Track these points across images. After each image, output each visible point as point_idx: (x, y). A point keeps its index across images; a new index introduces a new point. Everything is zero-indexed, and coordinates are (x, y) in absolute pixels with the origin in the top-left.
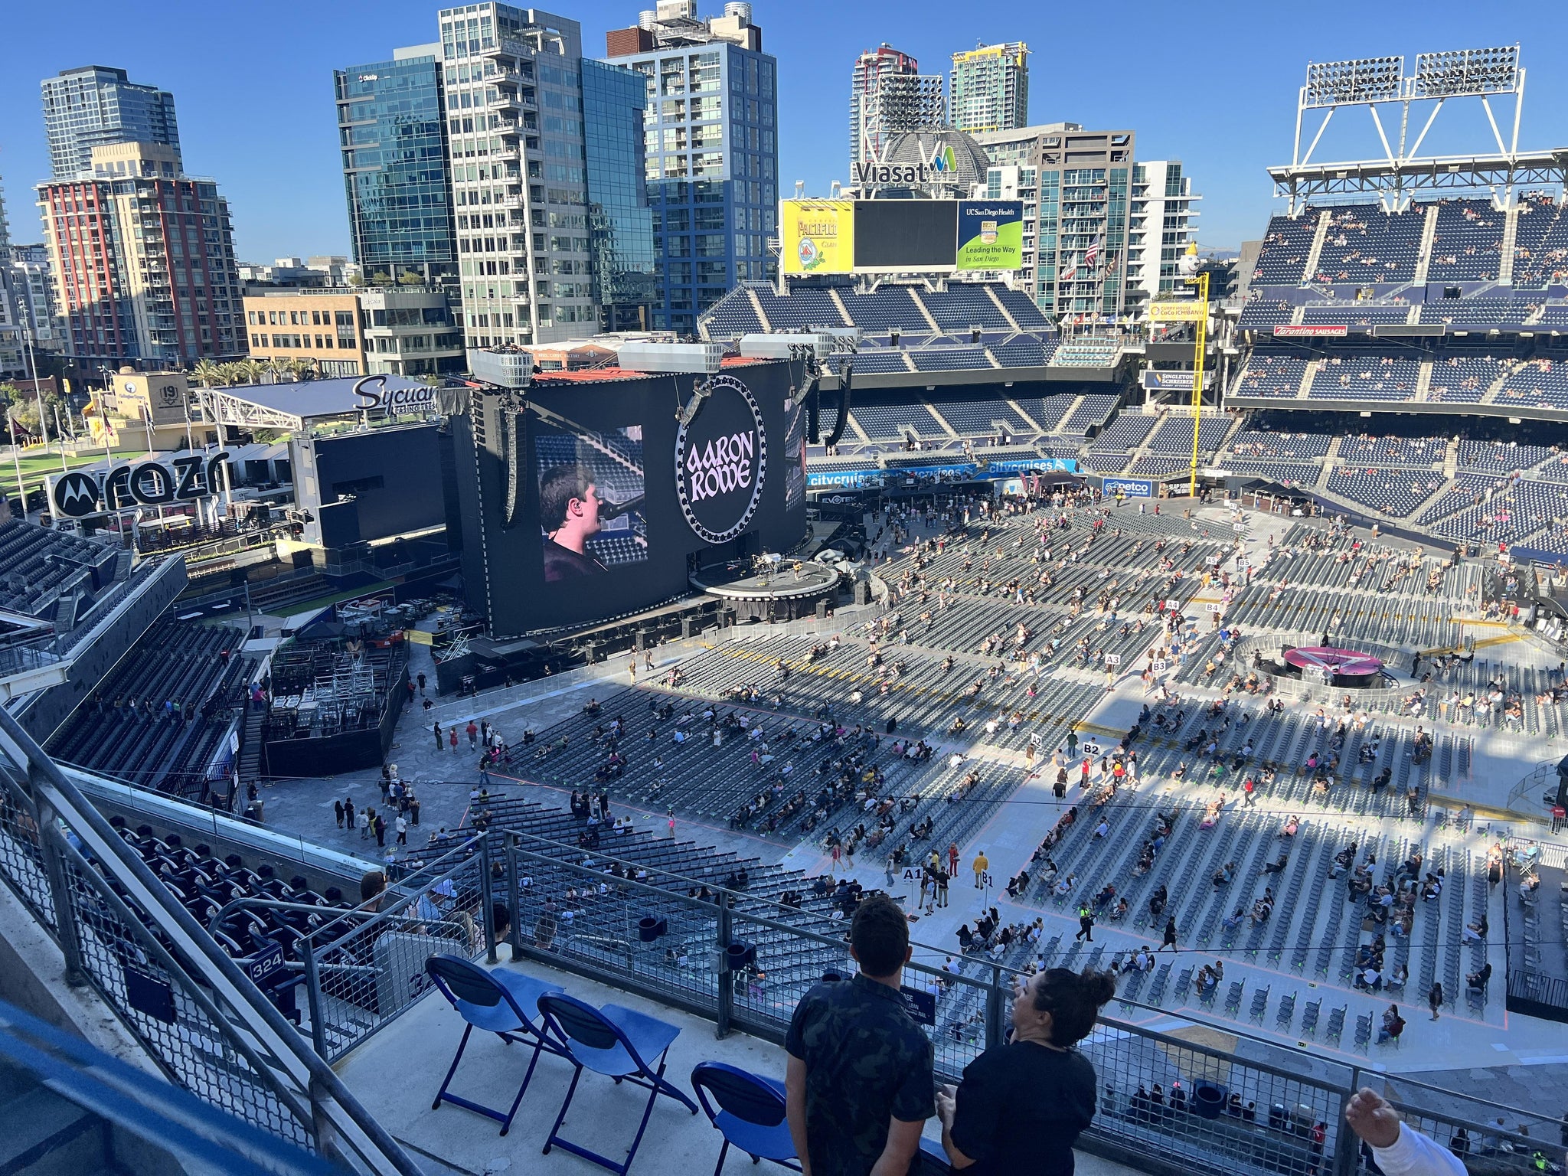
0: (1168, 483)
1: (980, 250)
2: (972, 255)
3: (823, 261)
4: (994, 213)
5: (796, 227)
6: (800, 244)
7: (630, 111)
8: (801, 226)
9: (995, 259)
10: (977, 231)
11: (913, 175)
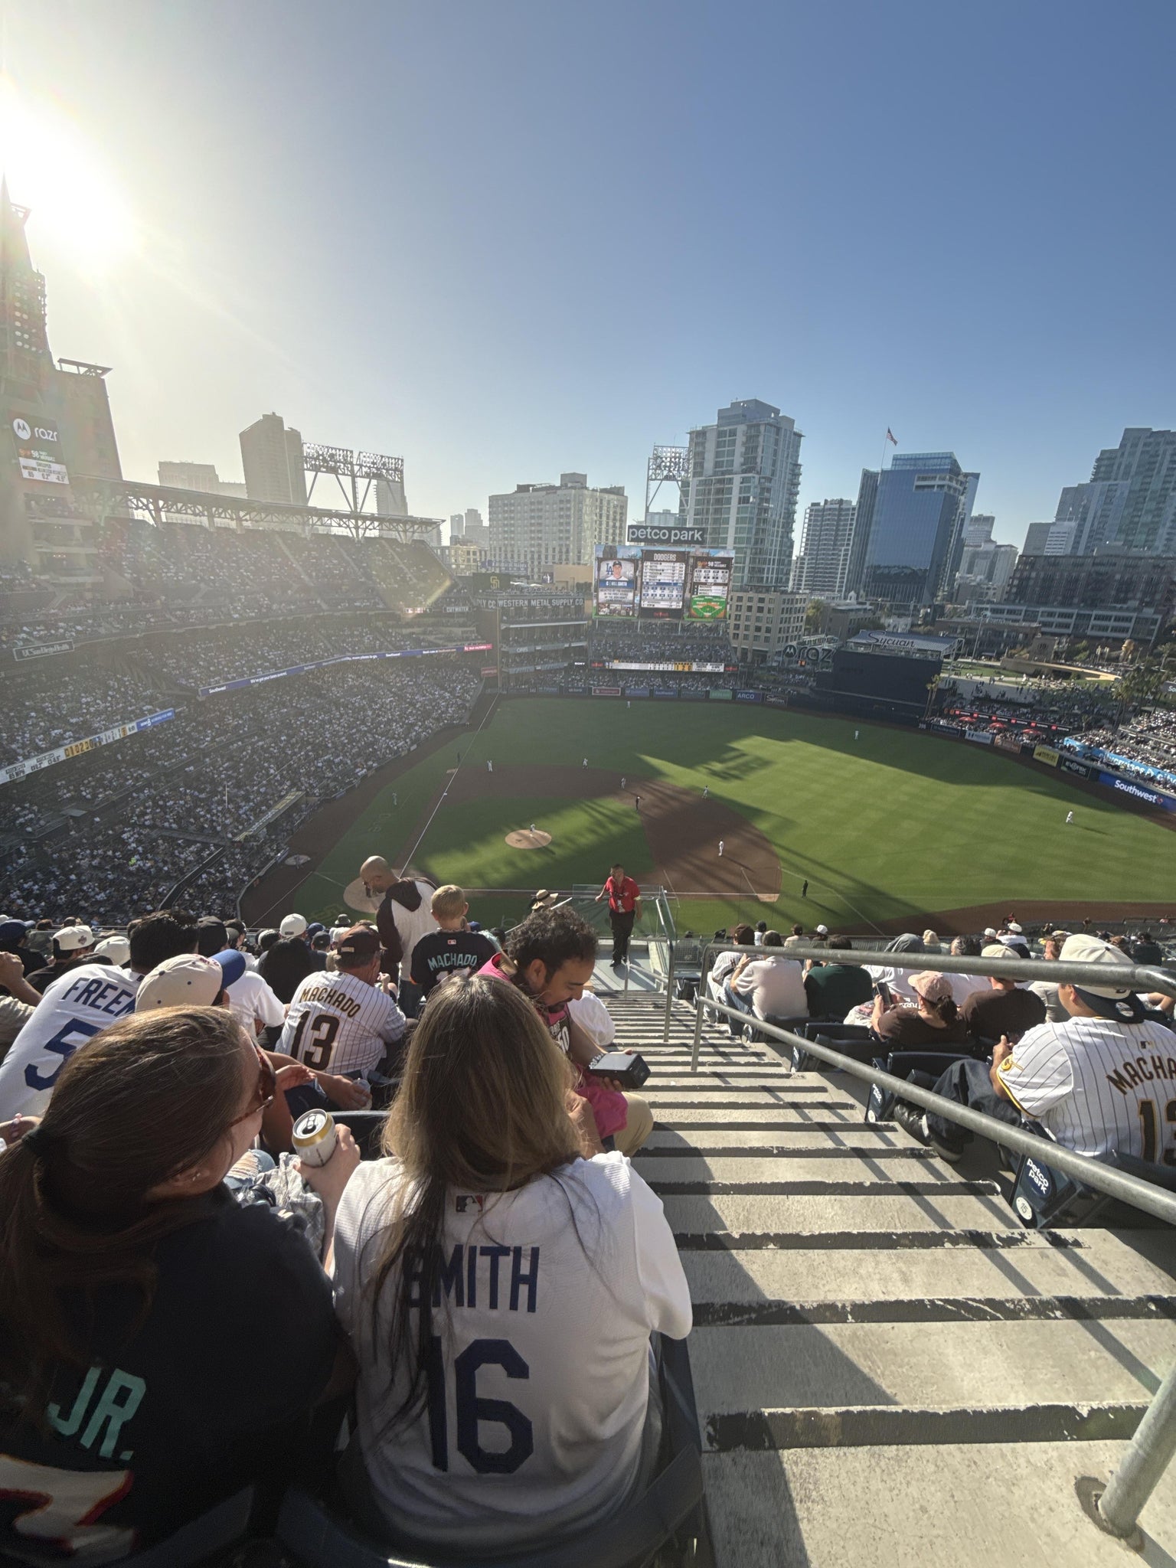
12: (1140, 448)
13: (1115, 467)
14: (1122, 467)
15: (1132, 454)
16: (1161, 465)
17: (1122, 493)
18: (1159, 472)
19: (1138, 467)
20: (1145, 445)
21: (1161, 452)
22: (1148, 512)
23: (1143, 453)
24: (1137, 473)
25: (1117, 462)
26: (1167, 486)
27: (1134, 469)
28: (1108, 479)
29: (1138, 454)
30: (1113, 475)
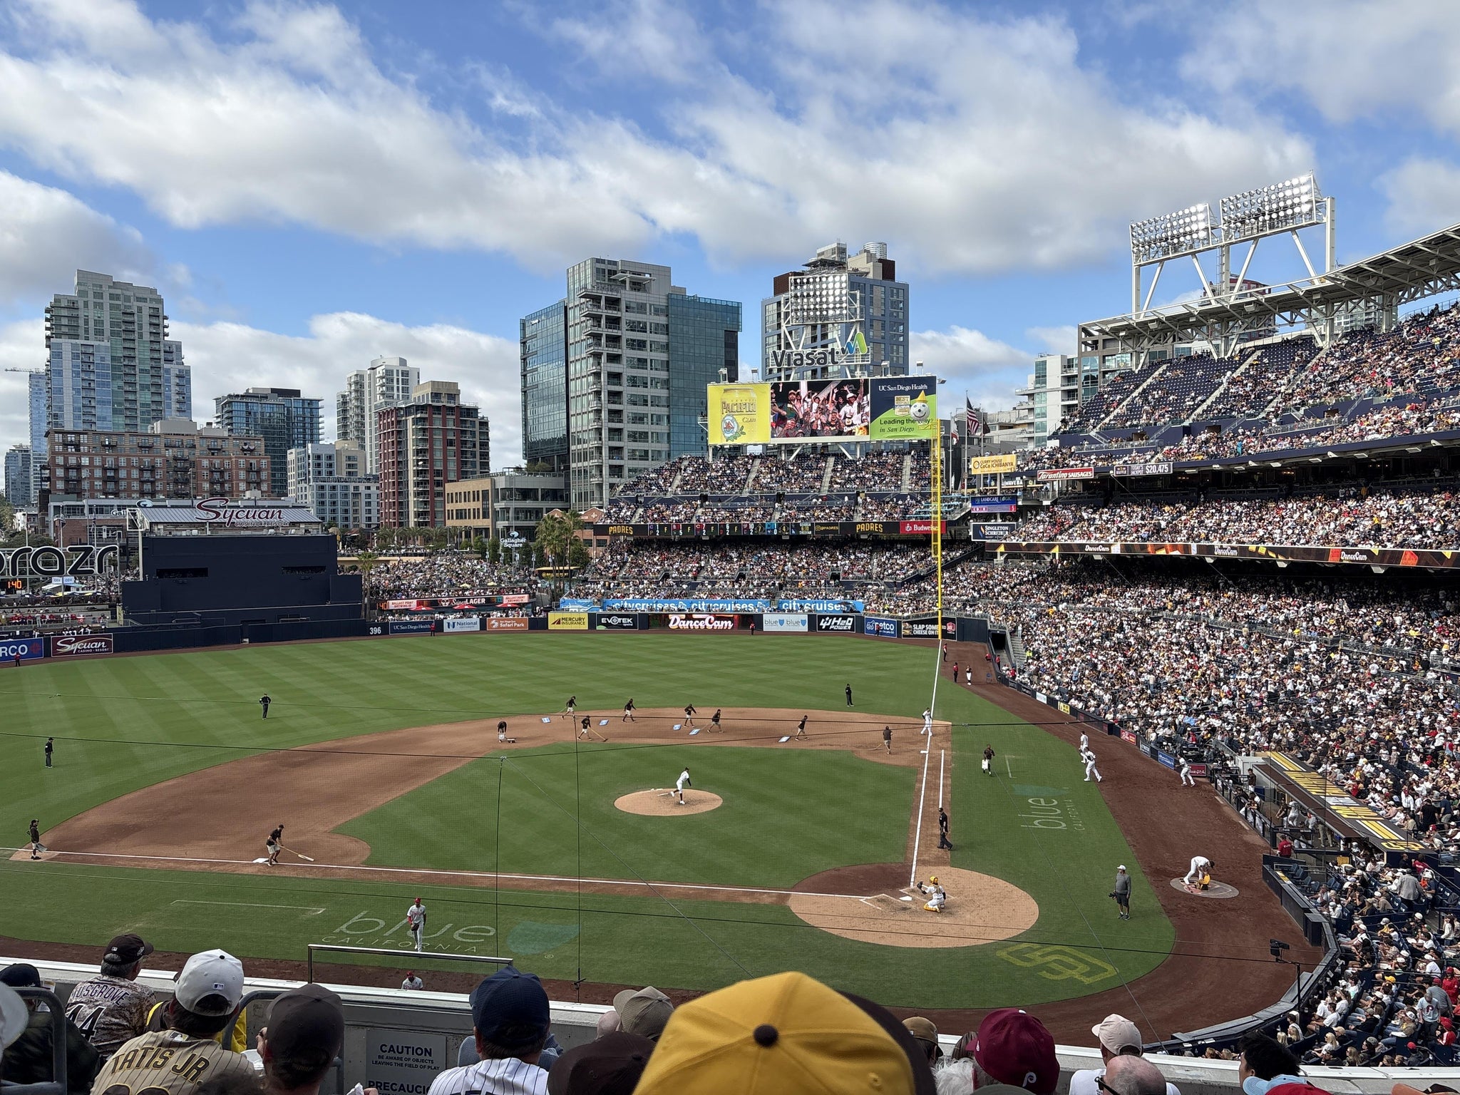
0: (911, 623)
1: (894, 421)
2: (886, 427)
3: (744, 433)
4: (907, 388)
5: (719, 405)
6: (723, 420)
7: (722, 334)
8: (725, 406)
9: (911, 429)
10: (891, 405)
11: (825, 358)
12: (106, 301)
13: (81, 322)
14: (91, 323)
15: (99, 306)
16: (141, 327)
17: (103, 359)
18: (141, 336)
19: (112, 324)
20: (112, 297)
21: (135, 310)
22: (143, 387)
23: (112, 307)
24: (113, 333)
25: (81, 313)
26: (156, 356)
27: (107, 326)
28: (76, 336)
29: (106, 307)
30: (81, 332)
